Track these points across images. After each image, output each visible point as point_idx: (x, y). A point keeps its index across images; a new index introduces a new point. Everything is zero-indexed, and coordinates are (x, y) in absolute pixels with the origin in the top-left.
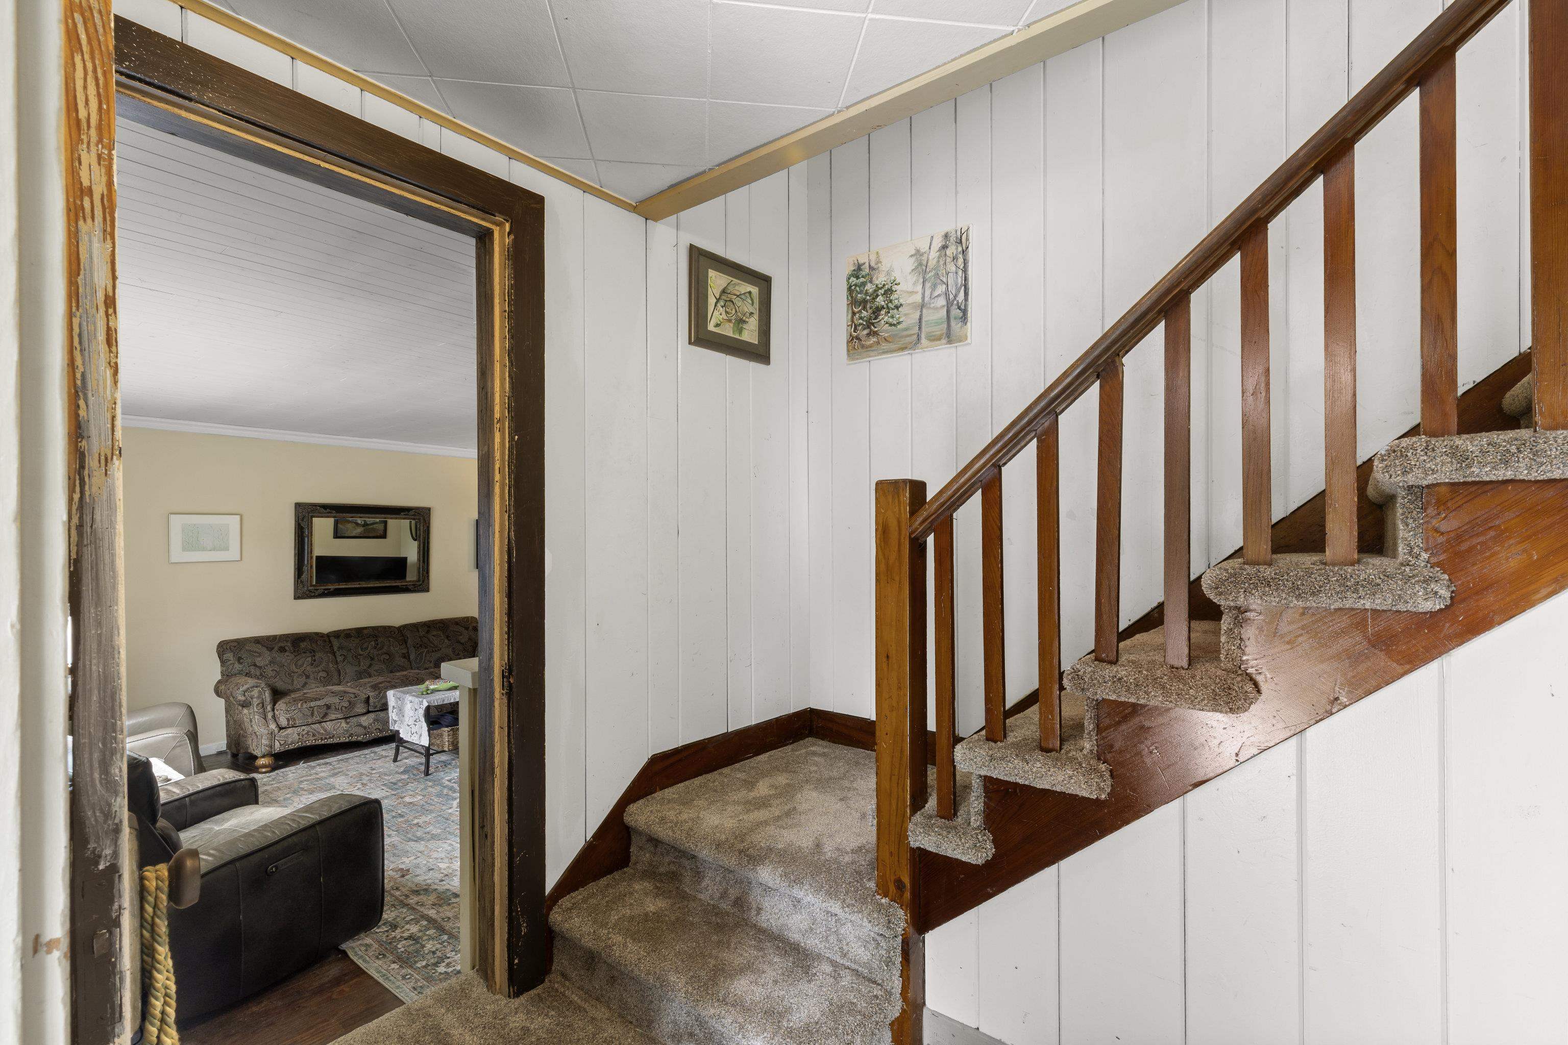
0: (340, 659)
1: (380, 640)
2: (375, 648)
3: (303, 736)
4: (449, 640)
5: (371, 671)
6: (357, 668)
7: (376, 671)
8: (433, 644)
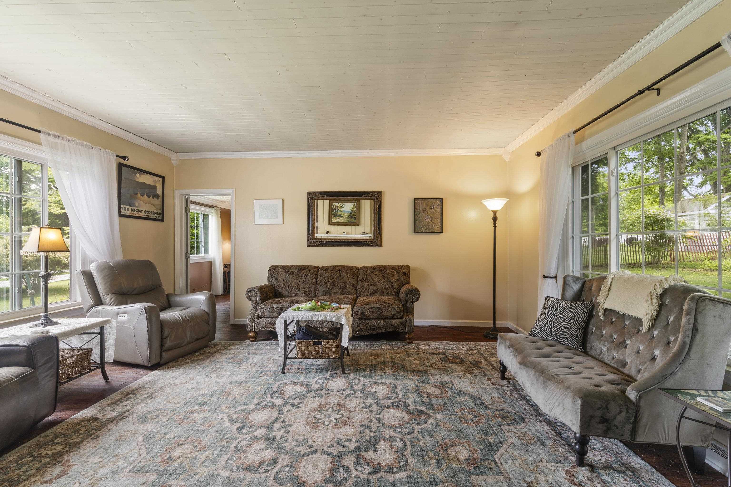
0: (318, 282)
1: (343, 274)
2: (338, 278)
3: (268, 324)
4: (384, 279)
5: (332, 292)
6: (324, 289)
7: (335, 293)
8: (373, 281)
